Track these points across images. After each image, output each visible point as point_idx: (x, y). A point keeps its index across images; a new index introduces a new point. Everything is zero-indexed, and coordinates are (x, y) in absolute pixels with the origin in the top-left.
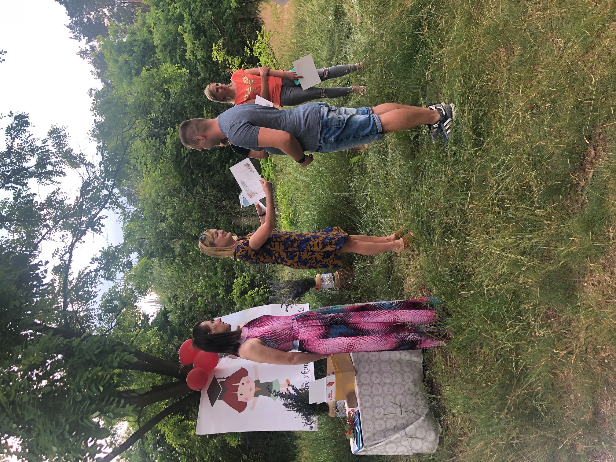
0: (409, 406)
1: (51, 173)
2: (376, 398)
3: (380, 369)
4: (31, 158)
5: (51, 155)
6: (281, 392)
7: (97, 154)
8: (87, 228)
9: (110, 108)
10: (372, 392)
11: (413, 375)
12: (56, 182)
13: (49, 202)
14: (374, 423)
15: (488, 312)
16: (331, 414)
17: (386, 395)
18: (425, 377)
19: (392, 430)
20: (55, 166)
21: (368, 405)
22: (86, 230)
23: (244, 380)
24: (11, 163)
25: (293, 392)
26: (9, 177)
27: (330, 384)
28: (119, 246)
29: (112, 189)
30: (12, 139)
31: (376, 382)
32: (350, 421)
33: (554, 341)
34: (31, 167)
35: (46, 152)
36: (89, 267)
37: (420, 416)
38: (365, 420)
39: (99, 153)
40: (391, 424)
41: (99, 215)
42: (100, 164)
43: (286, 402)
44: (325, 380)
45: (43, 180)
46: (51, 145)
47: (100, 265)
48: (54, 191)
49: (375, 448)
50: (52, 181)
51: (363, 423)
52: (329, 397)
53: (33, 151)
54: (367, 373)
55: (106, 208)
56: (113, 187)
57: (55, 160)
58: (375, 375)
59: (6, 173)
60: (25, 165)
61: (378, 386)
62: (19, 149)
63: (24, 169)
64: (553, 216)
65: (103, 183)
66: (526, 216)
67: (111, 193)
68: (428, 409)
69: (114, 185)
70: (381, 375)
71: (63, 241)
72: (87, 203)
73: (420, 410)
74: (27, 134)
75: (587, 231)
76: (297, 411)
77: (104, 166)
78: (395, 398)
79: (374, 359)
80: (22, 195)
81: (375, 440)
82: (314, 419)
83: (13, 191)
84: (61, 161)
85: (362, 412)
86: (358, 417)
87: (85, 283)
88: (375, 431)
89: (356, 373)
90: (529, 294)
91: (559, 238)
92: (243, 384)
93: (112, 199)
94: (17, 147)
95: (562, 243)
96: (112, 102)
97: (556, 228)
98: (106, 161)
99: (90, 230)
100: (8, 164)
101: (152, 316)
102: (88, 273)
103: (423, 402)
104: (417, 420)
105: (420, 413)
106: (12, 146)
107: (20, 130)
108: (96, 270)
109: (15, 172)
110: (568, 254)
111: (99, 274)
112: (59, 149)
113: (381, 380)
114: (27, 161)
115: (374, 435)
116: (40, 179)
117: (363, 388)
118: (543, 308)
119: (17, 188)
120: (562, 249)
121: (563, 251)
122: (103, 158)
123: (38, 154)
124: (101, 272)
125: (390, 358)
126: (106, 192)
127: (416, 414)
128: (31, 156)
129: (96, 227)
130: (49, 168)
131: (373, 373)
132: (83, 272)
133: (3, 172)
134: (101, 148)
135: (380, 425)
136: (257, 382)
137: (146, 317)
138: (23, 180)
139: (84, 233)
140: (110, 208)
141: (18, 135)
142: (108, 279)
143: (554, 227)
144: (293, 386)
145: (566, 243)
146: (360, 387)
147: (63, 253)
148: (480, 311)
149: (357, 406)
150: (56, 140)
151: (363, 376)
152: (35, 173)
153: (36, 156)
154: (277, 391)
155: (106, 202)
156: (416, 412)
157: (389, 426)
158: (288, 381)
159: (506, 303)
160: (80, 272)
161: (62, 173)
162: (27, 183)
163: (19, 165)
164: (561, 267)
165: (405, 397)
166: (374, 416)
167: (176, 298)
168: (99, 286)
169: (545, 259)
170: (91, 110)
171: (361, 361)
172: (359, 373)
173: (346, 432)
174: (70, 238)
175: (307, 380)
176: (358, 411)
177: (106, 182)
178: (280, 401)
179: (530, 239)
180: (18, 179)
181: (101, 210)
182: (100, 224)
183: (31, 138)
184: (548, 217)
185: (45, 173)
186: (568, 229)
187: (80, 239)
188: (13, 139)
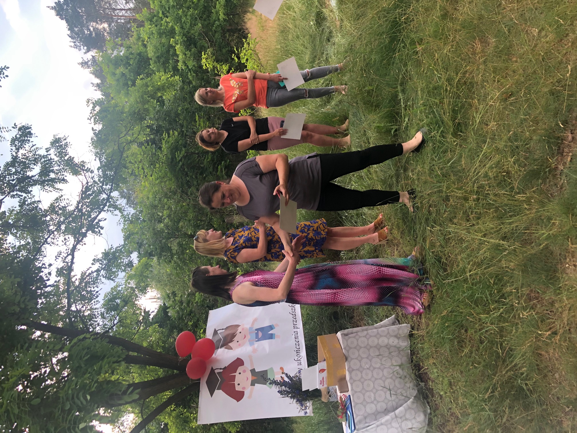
0: (398, 389)
1: (53, 180)
2: (366, 383)
3: (369, 355)
4: (34, 167)
5: (54, 163)
6: (276, 380)
7: (95, 160)
8: (87, 231)
9: (106, 116)
10: (362, 377)
11: (401, 359)
12: (58, 189)
13: (52, 209)
14: (365, 406)
15: (472, 296)
16: (324, 399)
17: (376, 379)
18: (412, 361)
19: (383, 412)
20: (57, 174)
21: (358, 390)
22: (86, 233)
23: (240, 369)
24: (16, 173)
25: (286, 379)
26: (15, 185)
27: (322, 371)
28: (119, 247)
29: (110, 193)
30: (16, 149)
31: (365, 367)
32: (342, 405)
33: (538, 322)
34: (35, 176)
35: (49, 160)
36: (90, 267)
37: (409, 398)
38: (356, 404)
39: (97, 159)
40: (382, 406)
41: (99, 217)
42: (98, 169)
43: (280, 390)
44: (317, 367)
45: (46, 187)
46: (53, 155)
47: (101, 266)
48: (57, 198)
49: (366, 430)
50: (55, 188)
51: (355, 407)
52: (321, 384)
53: (36, 161)
54: (357, 359)
55: (105, 211)
56: (111, 190)
57: (57, 168)
58: (365, 360)
59: (11, 182)
60: (30, 174)
61: (368, 370)
62: (23, 158)
63: (28, 177)
64: (533, 201)
65: (102, 187)
66: (506, 201)
67: (109, 197)
68: (416, 391)
69: (111, 188)
70: (371, 361)
71: (65, 244)
72: (87, 206)
73: (408, 392)
74: (31, 144)
75: (566, 214)
76: (291, 397)
77: (102, 171)
78: (384, 381)
79: (363, 346)
80: (27, 203)
81: (366, 423)
82: (308, 404)
83: (19, 199)
84: (63, 169)
85: (353, 397)
86: (349, 401)
87: (87, 283)
88: (366, 415)
89: (346, 359)
90: (511, 277)
91: (539, 221)
92: (240, 373)
93: (110, 202)
94: (21, 157)
95: (542, 227)
96: (109, 111)
97: (536, 212)
98: (104, 166)
99: (90, 232)
100: (13, 174)
101: (153, 312)
102: (90, 274)
103: (411, 385)
104: (406, 402)
105: (409, 396)
106: (17, 156)
107: (24, 140)
108: (98, 271)
109: (20, 181)
110: (548, 237)
111: (101, 274)
112: (61, 158)
113: (371, 365)
114: (31, 169)
115: (365, 418)
116: (44, 186)
117: (354, 373)
118: (525, 291)
119: (22, 196)
120: (543, 232)
121: (543, 234)
122: (101, 163)
123: (41, 164)
124: (103, 272)
125: (378, 344)
126: (104, 196)
127: (406, 397)
128: (35, 165)
129: (96, 230)
130: (52, 175)
131: (362, 358)
132: (85, 273)
133: (9, 181)
134: (98, 154)
135: (371, 408)
136: (253, 371)
137: (147, 313)
138: (27, 188)
139: (85, 235)
140: (108, 210)
141: (21, 145)
142: (109, 278)
143: (534, 211)
144: (287, 374)
145: (546, 226)
146: (350, 373)
147: (65, 256)
148: (464, 295)
149: (348, 391)
150: (58, 149)
151: (352, 362)
152: (39, 181)
153: (39, 165)
154: (272, 379)
155: (105, 205)
156: (405, 395)
157: (379, 409)
158: (282, 368)
159: (489, 286)
160: (83, 272)
161: (64, 180)
162: (31, 191)
163: (23, 174)
164: (542, 250)
165: (394, 381)
166: (364, 400)
167: (174, 294)
168: (101, 286)
169: (525, 243)
170: (88, 119)
171: (350, 348)
172: (349, 359)
173: (338, 416)
174: (71, 240)
175: (300, 367)
176: (350, 396)
177: (104, 187)
178: (275, 389)
179: (510, 224)
180: (23, 187)
181: (100, 213)
182: (100, 227)
183: (35, 147)
184: (528, 201)
185: (48, 181)
186: (548, 212)
187: (81, 241)
188: (18, 149)
